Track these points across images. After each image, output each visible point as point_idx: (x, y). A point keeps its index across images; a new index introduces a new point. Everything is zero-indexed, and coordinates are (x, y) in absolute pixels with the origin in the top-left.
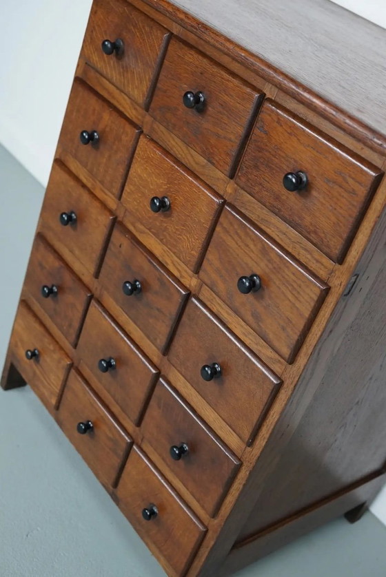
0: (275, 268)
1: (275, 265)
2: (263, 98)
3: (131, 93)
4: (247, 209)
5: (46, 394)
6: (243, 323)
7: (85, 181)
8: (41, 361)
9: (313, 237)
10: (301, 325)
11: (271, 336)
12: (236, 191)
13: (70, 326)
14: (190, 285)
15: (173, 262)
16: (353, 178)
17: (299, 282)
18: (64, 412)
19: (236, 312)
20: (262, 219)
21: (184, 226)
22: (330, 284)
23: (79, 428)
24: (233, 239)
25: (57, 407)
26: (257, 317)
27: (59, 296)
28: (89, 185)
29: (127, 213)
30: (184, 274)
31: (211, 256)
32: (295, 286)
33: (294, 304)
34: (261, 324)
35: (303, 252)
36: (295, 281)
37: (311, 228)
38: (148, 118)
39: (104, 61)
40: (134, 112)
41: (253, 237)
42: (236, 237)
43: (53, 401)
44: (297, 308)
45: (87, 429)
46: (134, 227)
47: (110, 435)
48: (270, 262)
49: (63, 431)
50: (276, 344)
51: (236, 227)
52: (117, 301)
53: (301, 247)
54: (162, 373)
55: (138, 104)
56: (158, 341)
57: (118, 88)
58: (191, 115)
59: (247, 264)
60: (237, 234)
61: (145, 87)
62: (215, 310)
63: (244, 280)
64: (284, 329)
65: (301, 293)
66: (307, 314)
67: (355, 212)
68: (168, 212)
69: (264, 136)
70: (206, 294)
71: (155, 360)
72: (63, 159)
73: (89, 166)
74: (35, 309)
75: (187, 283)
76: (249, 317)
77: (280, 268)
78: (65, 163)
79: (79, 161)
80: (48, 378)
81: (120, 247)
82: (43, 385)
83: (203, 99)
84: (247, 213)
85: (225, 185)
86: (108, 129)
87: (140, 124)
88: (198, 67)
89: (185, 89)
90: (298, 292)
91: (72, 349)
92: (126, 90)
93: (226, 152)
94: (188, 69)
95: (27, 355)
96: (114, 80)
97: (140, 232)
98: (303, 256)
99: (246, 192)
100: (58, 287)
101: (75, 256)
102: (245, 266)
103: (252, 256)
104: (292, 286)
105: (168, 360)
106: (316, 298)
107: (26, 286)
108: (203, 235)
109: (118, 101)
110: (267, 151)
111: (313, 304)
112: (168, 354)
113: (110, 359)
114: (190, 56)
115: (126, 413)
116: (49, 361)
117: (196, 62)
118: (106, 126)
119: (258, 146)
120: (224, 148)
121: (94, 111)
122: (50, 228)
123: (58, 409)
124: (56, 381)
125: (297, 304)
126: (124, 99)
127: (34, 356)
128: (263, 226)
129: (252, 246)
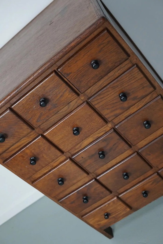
0: (121, 85)
1: (120, 85)
2: (55, 71)
3: (24, 135)
4: (93, 92)
5: (124, 213)
6: (133, 106)
7: (47, 170)
8: (109, 212)
9: (116, 65)
10: (145, 79)
11: (144, 94)
12: (84, 95)
13: (102, 193)
14: (110, 127)
15: (99, 133)
16: (104, 40)
17: (130, 75)
18: (134, 205)
19: (129, 108)
20: (100, 86)
21: (88, 123)
22: (135, 63)
23: (145, 197)
26: (134, 99)
27: (89, 195)
28: (50, 168)
29: (70, 151)
30: (104, 129)
31: (104, 113)
33: (137, 80)
34: (138, 97)
35: (119, 72)
36: (129, 77)
37: (113, 64)
38: (37, 130)
39: (4, 145)
40: (31, 136)
41: (106, 91)
42: (102, 99)
43: (128, 209)
44: (139, 79)
45: (146, 193)
46: (77, 149)
47: (151, 183)
48: (118, 86)
49: (140, 208)
50: (148, 92)
51: (99, 98)
52: (103, 166)
53: (117, 72)
54: (137, 150)
55: (31, 132)
56: (126, 148)
57: (18, 142)
58: (49, 106)
59: (115, 97)
60: (102, 98)
61: (25, 127)
62: (124, 118)
63: (122, 98)
64: (143, 88)
66: (142, 76)
67: (116, 44)
68: (80, 129)
69: (71, 74)
70: (116, 121)
71: (131, 153)
72: (33, 180)
73: (44, 166)
74: (87, 211)
75: (109, 129)
76: (133, 102)
77: (122, 82)
78: (35, 179)
79: (39, 171)
80: (118, 210)
81: (82, 158)
82: (120, 214)
83: (43, 99)
84: (95, 92)
85: (80, 99)
86: (33, 151)
87: (37, 135)
88: (30, 98)
89: (36, 106)
90: (134, 77)
91: (111, 194)
92: (21, 137)
93: (69, 94)
94: (28, 103)
95: (106, 218)
96: (14, 142)
97: (80, 146)
98: (120, 72)
99: (88, 89)
100: (85, 195)
101: (76, 183)
102: (115, 98)
103: (113, 94)
104: (130, 79)
105: (133, 146)
106: (138, 70)
107: (76, 214)
108: (95, 114)
109: (23, 144)
110: (77, 75)
111: (140, 72)
112: (131, 145)
113: (123, 175)
114: (23, 101)
115: (146, 173)
116: (111, 208)
117: (28, 98)
118: (31, 152)
119: (74, 78)
120: (68, 94)
121: (22, 156)
122: (59, 194)
123: (131, 208)
124: (121, 206)
125: (137, 79)
126: (23, 140)
127: (107, 215)
128: (103, 87)
129: (109, 93)
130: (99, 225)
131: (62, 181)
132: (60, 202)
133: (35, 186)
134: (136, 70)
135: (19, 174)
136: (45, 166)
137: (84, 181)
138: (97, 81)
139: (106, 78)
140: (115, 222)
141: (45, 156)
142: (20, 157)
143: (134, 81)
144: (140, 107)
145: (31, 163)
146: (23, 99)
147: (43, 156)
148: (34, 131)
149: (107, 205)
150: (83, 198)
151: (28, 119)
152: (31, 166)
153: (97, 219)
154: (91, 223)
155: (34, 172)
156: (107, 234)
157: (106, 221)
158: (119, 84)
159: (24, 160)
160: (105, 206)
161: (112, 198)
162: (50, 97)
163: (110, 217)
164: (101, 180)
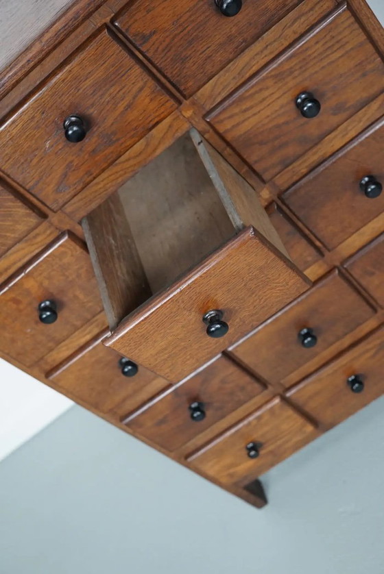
0: (301, 68)
1: (297, 67)
2: (105, 26)
3: (17, 236)
4: (219, 94)
5: (298, 438)
6: (333, 134)
7: (88, 337)
8: (262, 440)
9: (289, 3)
10: (369, 47)
11: (365, 95)
12: (194, 104)
13: (242, 389)
17: (328, 38)
18: (325, 416)
19: (321, 138)
20: (239, 74)
23: (359, 390)
24: (249, 118)
26: (338, 109)
27: (205, 398)
28: (96, 331)
32: (329, 44)
33: (347, 52)
34: (348, 105)
35: (295, 27)
36: (326, 42)
37: (281, 1)
38: (54, 219)
40: (39, 239)
41: (257, 88)
42: (248, 114)
43: (310, 428)
44: (352, 49)
45: (357, 382)
47: (372, 352)
48: (293, 72)
49: (339, 423)
51: (237, 110)
53: (289, 27)
54: (337, 264)
56: (309, 259)
59: (282, 107)
60: (245, 111)
61: (20, 210)
63: (305, 108)
64: (364, 75)
65: (340, 37)
66: (363, 37)
69: (154, 38)
70: (283, 179)
71: (321, 272)
72: (48, 368)
73: (78, 323)
74: (201, 442)
75: (262, 204)
76: (335, 120)
77: (304, 59)
78: (55, 365)
79: (64, 340)
80: (282, 433)
82: (287, 442)
83: (73, 119)
84: (224, 95)
85: (181, 117)
86: (46, 283)
87: (56, 233)
88: (33, 117)
89: (52, 143)
90: (338, 42)
91: (266, 392)
92: (10, 242)
93: (151, 100)
94: (27, 134)
95: (252, 457)
98: (299, 27)
99: (205, 84)
100: (195, 399)
102: (283, 110)
103: (276, 96)
104: (329, 48)
105: (329, 251)
106: (352, 19)
107: (171, 451)
109: (15, 263)
110: (173, 39)
111: (356, 26)
112: (323, 249)
113: (299, 335)
114: (14, 126)
115: (359, 324)
116: (266, 429)
117: (25, 118)
118: (41, 284)
119: (163, 50)
120: (147, 100)
121: (16, 301)
122: (124, 400)
123: (318, 424)
124: (291, 422)
125: (348, 47)
126: (15, 252)
127: (254, 449)
128: (247, 75)
129: (266, 93)
130: (231, 475)
131: (131, 364)
132: (128, 425)
133: (55, 386)
134: (347, 19)
135: (8, 354)
136: (82, 326)
138: (231, 56)
139: (258, 46)
140: (272, 465)
141: (81, 296)
142: (10, 303)
143: (337, 55)
144: (352, 134)
145: (42, 320)
146: (13, 122)
147: (76, 297)
148: (45, 224)
149: (255, 422)
150: (190, 408)
151: (31, 184)
152: (42, 326)
153: (228, 460)
154: (211, 473)
155: (51, 344)
156: (252, 497)
157: (251, 463)
158: (296, 64)
159: (20, 311)
160: (250, 423)
161: (267, 402)
162: (93, 112)
163: (262, 452)
164: (240, 355)
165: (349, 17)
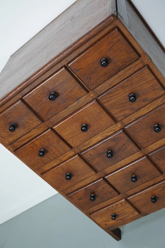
0: (130, 85)
1: (129, 85)
2: (65, 66)
3: (34, 126)
4: (103, 90)
5: (132, 216)
6: (144, 108)
7: (56, 164)
8: (118, 214)
9: (127, 64)
10: (156, 81)
11: (155, 96)
12: (94, 92)
13: (110, 193)
14: (120, 127)
15: (108, 132)
16: (114, 39)
17: (140, 76)
18: (143, 210)
19: (139, 109)
20: (109, 85)
21: (97, 121)
22: (146, 64)
23: (154, 202)
24: (112, 99)
25: (139, 212)
26: (145, 100)
27: (96, 194)
28: (59, 162)
29: (79, 147)
30: (114, 129)
31: (114, 112)
32: (141, 79)
33: (148, 82)
34: (149, 99)
35: (129, 71)
36: (139, 78)
37: (123, 63)
38: (46, 123)
39: (15, 135)
40: (41, 129)
41: (115, 90)
43: (137, 213)
45: (155, 199)
46: (86, 146)
47: (161, 188)
48: (128, 86)
49: (149, 214)
50: (158, 95)
51: (108, 96)
52: (111, 165)
53: (127, 72)
54: (147, 154)
55: (40, 124)
56: (135, 150)
57: (28, 133)
58: (58, 100)
59: (124, 97)
60: (111, 97)
61: (35, 118)
62: (134, 119)
63: (131, 99)
64: (154, 90)
65: (145, 76)
66: (153, 77)
67: (126, 42)
68: (88, 126)
69: (80, 71)
70: (126, 121)
71: (141, 155)
72: (42, 172)
73: (52, 158)
74: (95, 210)
75: (118, 129)
76: (144, 104)
77: (132, 82)
78: (44, 171)
79: (47, 163)
80: (126, 213)
81: (91, 155)
82: (127, 216)
83: (53, 93)
84: (104, 91)
85: (90, 96)
86: (42, 143)
87: (47, 128)
88: (40, 91)
89: (45, 99)
90: (144, 78)
91: (119, 196)
92: (31, 128)
93: (78, 90)
94: (38, 95)
95: (113, 219)
96: (25, 133)
97: (89, 144)
98: (131, 72)
99: (97, 87)
100: (93, 193)
101: (84, 180)
103: (122, 93)
104: (140, 80)
105: (143, 149)
106: (149, 71)
107: (84, 211)
108: (104, 113)
109: (33, 135)
110: (87, 72)
111: (151, 73)
112: (141, 148)
113: (132, 177)
114: (34, 92)
115: (155, 178)
116: (119, 210)
117: (38, 90)
118: (40, 144)
119: (83, 75)
120: (77, 90)
121: (32, 147)
122: (67, 188)
123: (141, 213)
124: (129, 209)
125: (148, 80)
126: (34, 131)
127: (115, 216)
128: (113, 85)
129: (118, 92)
130: (106, 225)
131: (70, 176)
132: (68, 197)
133: (44, 178)
134: (147, 71)
135: (28, 164)
136: (53, 160)
137: (93, 179)
138: (106, 79)
139: (116, 76)
140: (123, 224)
141: (54, 150)
142: (30, 148)
143: (144, 82)
144: (151, 109)
145: (39, 155)
146: (34, 91)
147: (52, 150)
148: (44, 124)
149: (115, 206)
150: (91, 196)
151: (38, 111)
152: (40, 157)
153: (105, 219)
154: (98, 222)
155: (43, 164)
156: (115, 235)
157: (113, 221)
158: (129, 84)
159: (34, 151)
160: (113, 206)
161: (120, 200)
162: (59, 91)
163: (117, 219)
164: (109, 180)
165: (148, 71)
